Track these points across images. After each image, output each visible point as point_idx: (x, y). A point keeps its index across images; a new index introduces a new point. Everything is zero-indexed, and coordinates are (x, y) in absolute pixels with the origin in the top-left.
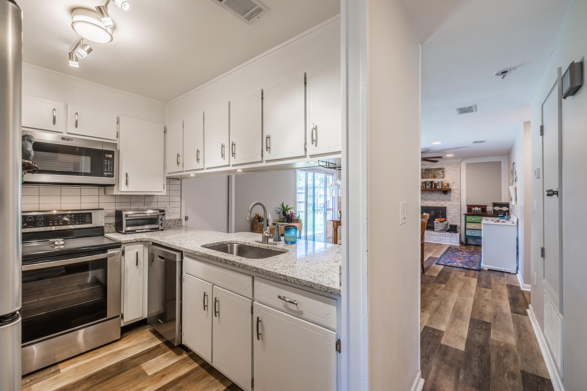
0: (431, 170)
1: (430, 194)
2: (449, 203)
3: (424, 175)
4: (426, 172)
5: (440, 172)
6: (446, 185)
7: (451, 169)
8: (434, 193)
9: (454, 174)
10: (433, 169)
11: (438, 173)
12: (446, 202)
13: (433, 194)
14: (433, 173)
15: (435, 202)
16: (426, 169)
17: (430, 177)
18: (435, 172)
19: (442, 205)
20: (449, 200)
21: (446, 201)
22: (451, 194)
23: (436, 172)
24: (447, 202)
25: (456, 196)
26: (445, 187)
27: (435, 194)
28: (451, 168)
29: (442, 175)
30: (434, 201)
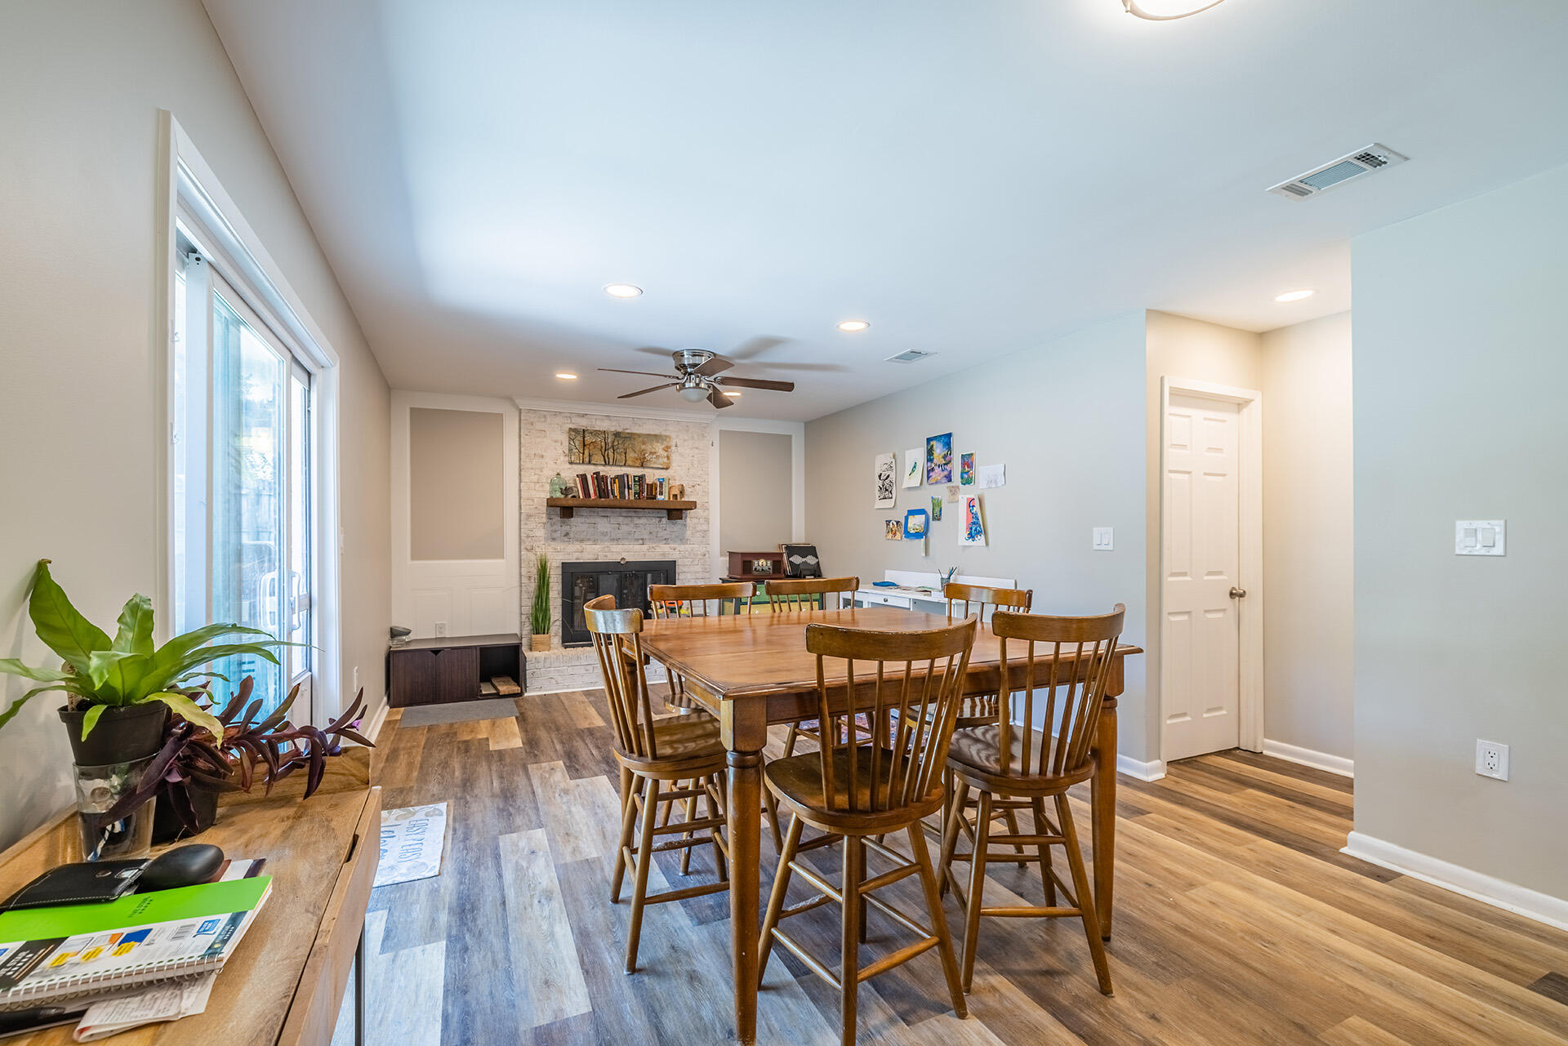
0: (631, 436)
1: (627, 520)
2: (682, 547)
3: (611, 454)
4: (616, 443)
5: (659, 448)
6: (676, 491)
7: (686, 443)
8: (640, 517)
9: (695, 458)
10: (639, 435)
11: (653, 451)
12: (672, 546)
13: (637, 521)
14: (637, 449)
15: (645, 547)
16: (617, 435)
17: (629, 462)
18: (643, 447)
19: (663, 554)
20: (682, 540)
21: (675, 542)
22: (688, 519)
23: (648, 447)
24: (676, 546)
25: (699, 528)
26: (675, 496)
27: (643, 521)
28: (686, 438)
29: (665, 460)
30: (641, 542)
